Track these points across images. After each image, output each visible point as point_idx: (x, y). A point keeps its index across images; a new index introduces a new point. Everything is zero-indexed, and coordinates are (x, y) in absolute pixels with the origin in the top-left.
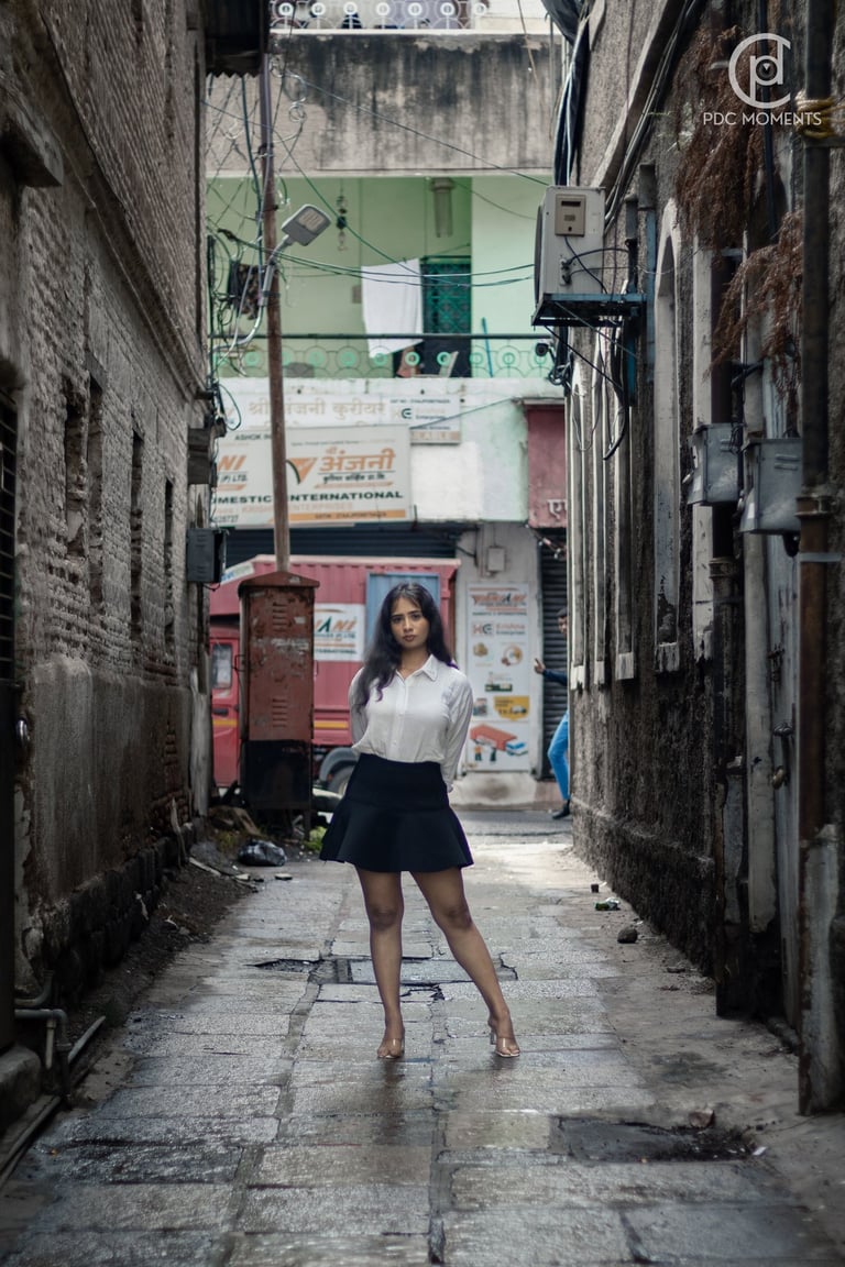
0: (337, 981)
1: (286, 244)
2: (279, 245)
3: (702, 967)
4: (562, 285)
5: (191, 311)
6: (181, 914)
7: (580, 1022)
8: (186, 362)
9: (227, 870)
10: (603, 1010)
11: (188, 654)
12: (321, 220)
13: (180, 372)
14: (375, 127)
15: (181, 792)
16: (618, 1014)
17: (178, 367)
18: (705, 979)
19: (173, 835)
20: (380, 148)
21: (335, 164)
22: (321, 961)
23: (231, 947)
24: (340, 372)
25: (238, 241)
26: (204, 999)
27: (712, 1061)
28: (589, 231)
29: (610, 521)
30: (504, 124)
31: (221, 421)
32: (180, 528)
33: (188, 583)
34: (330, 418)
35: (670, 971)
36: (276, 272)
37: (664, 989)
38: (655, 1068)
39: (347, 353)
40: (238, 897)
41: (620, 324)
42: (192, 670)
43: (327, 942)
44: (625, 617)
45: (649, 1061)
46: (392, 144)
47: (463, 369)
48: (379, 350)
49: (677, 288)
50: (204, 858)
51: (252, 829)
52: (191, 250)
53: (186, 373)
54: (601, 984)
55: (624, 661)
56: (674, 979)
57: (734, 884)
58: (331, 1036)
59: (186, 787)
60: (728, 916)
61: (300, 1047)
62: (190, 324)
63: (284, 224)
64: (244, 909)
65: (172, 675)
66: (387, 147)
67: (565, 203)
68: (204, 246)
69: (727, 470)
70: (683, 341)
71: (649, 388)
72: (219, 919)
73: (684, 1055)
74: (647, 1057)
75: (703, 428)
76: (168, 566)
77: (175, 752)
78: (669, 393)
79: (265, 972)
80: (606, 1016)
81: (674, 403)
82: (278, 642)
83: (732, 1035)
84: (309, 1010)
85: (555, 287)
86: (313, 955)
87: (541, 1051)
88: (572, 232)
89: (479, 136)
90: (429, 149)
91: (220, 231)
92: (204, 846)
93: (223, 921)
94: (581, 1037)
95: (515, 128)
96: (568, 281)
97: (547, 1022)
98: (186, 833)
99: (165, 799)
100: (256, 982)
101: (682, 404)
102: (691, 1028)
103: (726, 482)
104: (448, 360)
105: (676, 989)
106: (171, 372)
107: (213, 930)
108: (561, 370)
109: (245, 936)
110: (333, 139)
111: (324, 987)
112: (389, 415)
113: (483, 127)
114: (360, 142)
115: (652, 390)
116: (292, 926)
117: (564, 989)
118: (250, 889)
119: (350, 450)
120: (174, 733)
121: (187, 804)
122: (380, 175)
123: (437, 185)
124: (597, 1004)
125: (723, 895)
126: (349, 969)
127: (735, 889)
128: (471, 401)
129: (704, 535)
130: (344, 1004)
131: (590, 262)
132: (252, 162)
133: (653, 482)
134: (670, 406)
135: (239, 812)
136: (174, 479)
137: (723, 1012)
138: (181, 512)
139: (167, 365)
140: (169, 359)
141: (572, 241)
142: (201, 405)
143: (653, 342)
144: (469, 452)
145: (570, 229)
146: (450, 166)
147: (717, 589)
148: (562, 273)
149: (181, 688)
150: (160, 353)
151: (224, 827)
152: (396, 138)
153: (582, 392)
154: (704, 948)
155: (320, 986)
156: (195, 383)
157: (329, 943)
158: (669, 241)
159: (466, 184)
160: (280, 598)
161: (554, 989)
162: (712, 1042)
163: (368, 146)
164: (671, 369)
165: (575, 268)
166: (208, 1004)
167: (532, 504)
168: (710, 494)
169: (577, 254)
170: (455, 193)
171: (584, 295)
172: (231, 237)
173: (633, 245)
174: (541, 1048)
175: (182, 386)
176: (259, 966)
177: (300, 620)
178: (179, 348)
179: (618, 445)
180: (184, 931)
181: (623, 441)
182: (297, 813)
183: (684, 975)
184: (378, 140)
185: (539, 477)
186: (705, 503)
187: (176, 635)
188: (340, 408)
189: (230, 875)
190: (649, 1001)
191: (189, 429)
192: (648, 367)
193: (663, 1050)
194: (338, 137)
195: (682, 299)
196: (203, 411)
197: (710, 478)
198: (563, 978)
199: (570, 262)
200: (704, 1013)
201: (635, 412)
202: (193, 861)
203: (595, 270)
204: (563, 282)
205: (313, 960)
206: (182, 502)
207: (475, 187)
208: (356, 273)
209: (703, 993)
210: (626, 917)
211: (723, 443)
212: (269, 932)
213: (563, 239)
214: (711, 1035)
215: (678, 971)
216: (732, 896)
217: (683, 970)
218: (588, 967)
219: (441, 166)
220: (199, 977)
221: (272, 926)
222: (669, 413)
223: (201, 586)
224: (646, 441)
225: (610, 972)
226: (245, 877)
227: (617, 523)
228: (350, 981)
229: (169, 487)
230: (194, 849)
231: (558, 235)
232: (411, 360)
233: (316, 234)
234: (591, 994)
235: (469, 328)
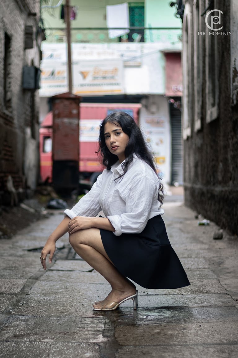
0: (66, 258)
9: (39, 210)
10: (216, 277)
11: (23, 119)
15: (15, 175)
24: (99, 41)
34: (95, 57)
39: (101, 34)
42: (26, 127)
47: (142, 40)
48: (113, 34)
50: (29, 205)
55: (211, 113)
61: (20, 304)
72: (23, 228)
77: (11, 156)
80: (218, 281)
82: (66, 120)
84: (41, 276)
92: (32, 201)
98: (19, 194)
99: (3, 175)
100: (21, 258)
104: (137, 37)
107: (17, 233)
108: (179, 11)
109: (31, 236)
111: (57, 262)
112: (116, 56)
121: (21, 182)
124: (211, 273)
128: (146, 51)
130: (64, 272)
144: (145, 69)
151: (43, 194)
155: (55, 261)
160: (67, 103)
176: (30, 250)
177: (75, 112)
185: (169, 78)
188: (99, 54)
189: (39, 212)
191: (26, 25)
198: (189, 257)
202: (22, 206)
218: (202, 251)
226: (45, 212)
228: (73, 258)
232: (125, 38)
234: (206, 267)
235: (144, 26)
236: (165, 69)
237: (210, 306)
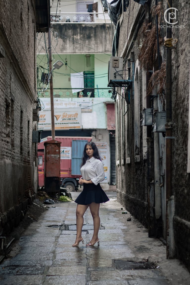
0: (65, 230)
1: (54, 69)
2: (53, 69)
3: (145, 226)
4: (114, 78)
5: (33, 83)
6: (31, 215)
7: (119, 239)
8: (32, 95)
9: (41, 205)
10: (124, 236)
11: (33, 158)
12: (62, 64)
13: (31, 97)
14: (73, 43)
15: (31, 188)
16: (127, 237)
17: (30, 96)
18: (146, 229)
19: (30, 198)
20: (74, 48)
21: (65, 51)
22: (62, 225)
23: (42, 222)
24: (66, 96)
25: (44, 68)
26: (36, 234)
27: (147, 247)
28: (120, 66)
29: (125, 129)
30: (101, 43)
31: (40, 107)
32: (31, 131)
33: (33, 143)
34: (64, 106)
35: (138, 227)
36: (52, 75)
37: (137, 231)
38: (135, 249)
39: (67, 92)
40: (44, 211)
41: (126, 86)
42: (34, 162)
43: (63, 221)
44: (128, 150)
45: (134, 247)
46: (77, 47)
47: (93, 96)
48: (74, 92)
49: (139, 79)
50: (36, 203)
51: (47, 196)
52: (33, 70)
53: (32, 97)
54: (123, 230)
55: (128, 159)
56: (139, 229)
57: (152, 208)
58: (64, 242)
59: (32, 187)
60: (151, 215)
61: (57, 244)
62: (33, 86)
63: (54, 65)
64: (45, 214)
65: (29, 163)
66: (76, 48)
67: (114, 60)
68: (36, 69)
69: (150, 118)
70: (140, 90)
71: (133, 100)
72: (40, 216)
73: (141, 246)
74: (133, 246)
75: (145, 109)
76: (28, 139)
77: (30, 180)
78: (138, 101)
79: (50, 228)
80: (124, 237)
81: (138, 103)
82: (53, 155)
83: (152, 241)
84: (59, 236)
85: (112, 78)
86: (60, 224)
87: (110, 245)
88: (116, 67)
89: (96, 45)
90: (85, 48)
91: (40, 66)
92: (36, 200)
93: (40, 217)
94: (119, 242)
95: (104, 43)
96: (115, 77)
97: (111, 239)
98: (33, 197)
99: (28, 190)
100: (48, 230)
101: (140, 104)
102: (143, 240)
103: (150, 121)
104: (89, 94)
105: (140, 231)
106: (29, 97)
107: (38, 218)
108: (114, 96)
109: (45, 220)
110: (64, 46)
111: (63, 231)
112: (77, 105)
113: (97, 43)
114: (70, 47)
115: (134, 101)
116: (56, 218)
117: (115, 231)
118: (47, 209)
119: (68, 113)
120: (30, 175)
121: (33, 191)
122: (74, 54)
123: (87, 56)
124: (122, 235)
125: (150, 211)
126: (68, 227)
127: (152, 209)
128: (95, 103)
129: (145, 132)
130: (67, 235)
131: (120, 73)
132: (47, 51)
133: (134, 120)
134: (138, 104)
135: (44, 192)
136: (30, 120)
137: (150, 236)
138: (31, 127)
139: (28, 95)
140: (28, 94)
141: (116, 68)
142: (35, 104)
143: (134, 90)
144: (94, 114)
145: (116, 66)
146: (90, 52)
147: (148, 144)
148: (114, 75)
149: (31, 166)
150: (27, 93)
151: (41, 196)
152: (78, 46)
153: (118, 101)
154: (146, 222)
155: (62, 231)
156: (34, 99)
157: (64, 221)
158: (137, 68)
159: (93, 56)
160: (53, 146)
161: (113, 231)
162: (148, 243)
163: (72, 47)
164: (138, 96)
165: (117, 74)
166: (37, 235)
167: (108, 125)
168: (146, 124)
169: (117, 71)
170: (91, 57)
171: (119, 80)
172: (42, 67)
173: (129, 69)
174: (110, 244)
175: (31, 100)
176: (49, 226)
177: (57, 151)
178: (31, 92)
179: (126, 113)
180: (32, 219)
181: (128, 112)
182: (57, 193)
183: (141, 228)
184: (74, 46)
185: (109, 119)
186: (145, 125)
187: (30, 154)
188: (66, 104)
189: (42, 206)
190: (134, 234)
191: (33, 109)
192: (133, 96)
193: (137, 245)
194: (65, 46)
195: (140, 81)
196: (36, 105)
197: (146, 120)
198: (115, 229)
199: (116, 73)
200: (146, 237)
201: (130, 105)
202: (34, 203)
203: (121, 75)
204: (114, 77)
205: (60, 225)
206: (31, 125)
207: (95, 56)
208: (70, 75)
209: (146, 232)
210: (129, 215)
211: (149, 112)
212: (51, 219)
213: (114, 68)
214: (147, 241)
215: (140, 227)
216: (152, 211)
217: (141, 227)
218: (121, 226)
219: (88, 52)
220: (35, 229)
221: (51, 218)
222: (137, 106)
223: (36, 143)
224: (132, 112)
225: (125, 228)
226: (45, 207)
227: (126, 129)
228: (68, 230)
229: (29, 122)
230: (34, 201)
231: (113, 67)
232: (81, 94)
233: (60, 67)
234: (121, 232)
235: (94, 87)
236: (106, 114)
237: (119, 245)
